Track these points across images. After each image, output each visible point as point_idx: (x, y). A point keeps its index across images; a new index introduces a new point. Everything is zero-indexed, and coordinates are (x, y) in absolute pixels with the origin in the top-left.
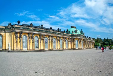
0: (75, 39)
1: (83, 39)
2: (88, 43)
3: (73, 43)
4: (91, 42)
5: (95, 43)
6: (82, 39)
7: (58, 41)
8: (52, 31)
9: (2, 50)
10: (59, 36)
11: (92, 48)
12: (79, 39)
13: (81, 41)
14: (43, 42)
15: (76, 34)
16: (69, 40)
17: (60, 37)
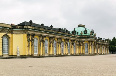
0: (84, 41)
1: (95, 42)
2: (100, 46)
3: (81, 47)
4: (104, 45)
5: (109, 47)
6: (93, 41)
7: (66, 45)
8: (61, 33)
9: (8, 56)
10: (67, 38)
11: (106, 54)
12: (89, 41)
13: (91, 44)
14: (53, 46)
15: (86, 35)
16: (77, 43)
17: (68, 40)
